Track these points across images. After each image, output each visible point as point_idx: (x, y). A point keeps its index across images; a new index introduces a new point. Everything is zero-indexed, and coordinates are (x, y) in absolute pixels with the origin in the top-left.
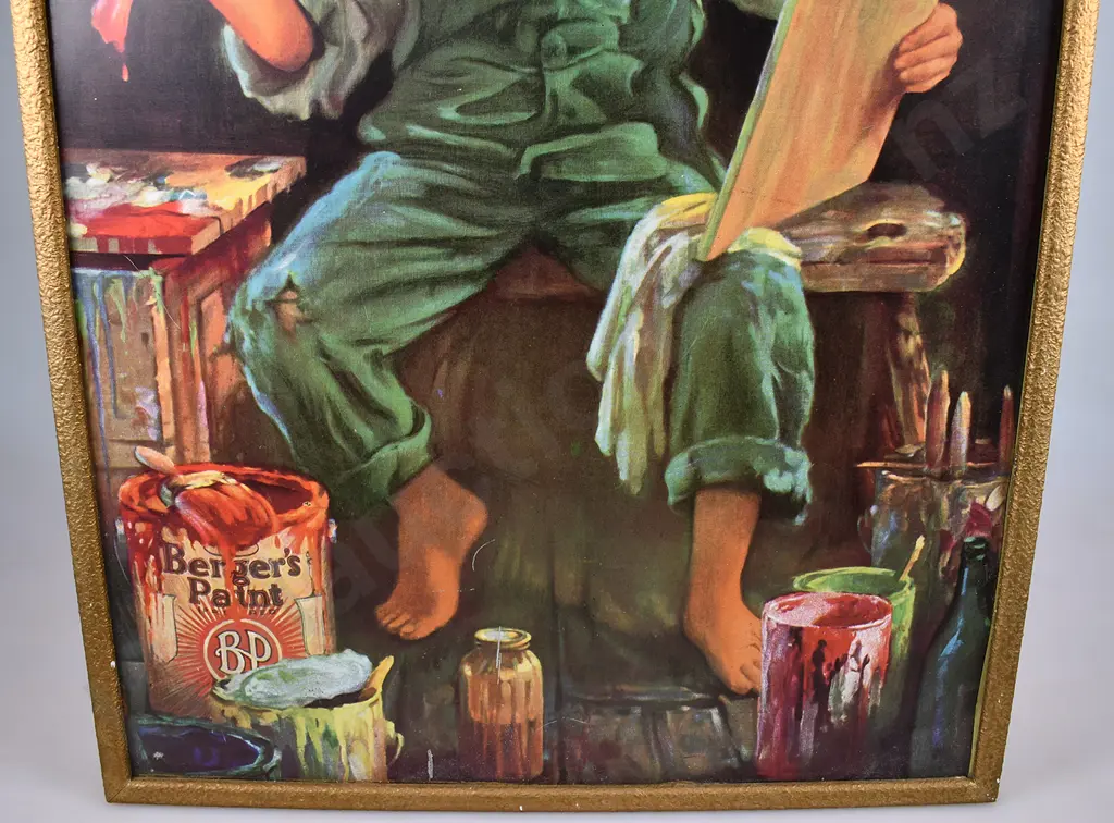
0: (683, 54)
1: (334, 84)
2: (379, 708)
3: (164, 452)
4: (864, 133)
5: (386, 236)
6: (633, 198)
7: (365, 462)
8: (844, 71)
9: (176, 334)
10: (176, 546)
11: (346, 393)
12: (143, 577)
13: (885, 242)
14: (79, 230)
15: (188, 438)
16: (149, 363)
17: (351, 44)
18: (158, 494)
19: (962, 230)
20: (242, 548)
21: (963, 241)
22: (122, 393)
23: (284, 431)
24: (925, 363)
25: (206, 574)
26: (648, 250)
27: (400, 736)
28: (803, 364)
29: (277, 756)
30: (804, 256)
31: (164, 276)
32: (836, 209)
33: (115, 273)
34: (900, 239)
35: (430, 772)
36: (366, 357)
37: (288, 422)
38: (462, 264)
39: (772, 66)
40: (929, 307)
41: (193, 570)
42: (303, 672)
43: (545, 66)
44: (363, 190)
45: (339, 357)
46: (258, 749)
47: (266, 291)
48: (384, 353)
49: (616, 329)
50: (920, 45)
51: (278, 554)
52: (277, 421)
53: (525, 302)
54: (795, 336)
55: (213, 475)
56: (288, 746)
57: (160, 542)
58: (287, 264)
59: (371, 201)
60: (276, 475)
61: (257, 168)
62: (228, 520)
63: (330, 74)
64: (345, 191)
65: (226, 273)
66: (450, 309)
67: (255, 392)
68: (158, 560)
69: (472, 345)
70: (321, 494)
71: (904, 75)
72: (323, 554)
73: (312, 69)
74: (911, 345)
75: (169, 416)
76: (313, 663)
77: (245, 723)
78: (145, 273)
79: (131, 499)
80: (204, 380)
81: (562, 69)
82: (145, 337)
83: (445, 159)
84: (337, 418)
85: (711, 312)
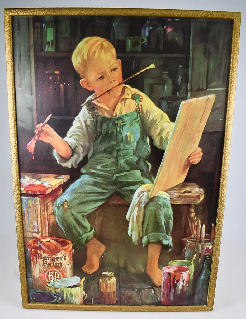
0: (146, 157)
1: (76, 161)
2: (82, 288)
3: (38, 234)
4: (183, 172)
5: (86, 191)
6: (136, 185)
7: (80, 237)
8: (179, 160)
9: (42, 210)
10: (40, 254)
11: (77, 223)
12: (33, 260)
13: (187, 194)
14: (22, 189)
15: (44, 232)
16: (36, 216)
17: (79, 154)
18: (37, 243)
19: (203, 192)
20: (54, 254)
21: (203, 194)
22: (30, 222)
23: (64, 230)
24: (195, 218)
25: (46, 260)
26: (139, 195)
27: (86, 294)
28: (170, 219)
29: (60, 299)
30: (171, 197)
31: (40, 198)
32: (177, 187)
33: (30, 198)
34: (190, 193)
35: (92, 302)
36: (81, 216)
37: (65, 228)
38: (101, 197)
39: (164, 159)
40: (196, 207)
41: (43, 259)
42: (66, 281)
43: (118, 158)
44: (81, 182)
45: (76, 215)
46: (56, 297)
47: (61, 202)
48: (85, 215)
49: (132, 211)
50: (194, 155)
51: (62, 256)
52: (62, 228)
53: (114, 205)
54: (169, 213)
55: (49, 239)
56: (62, 296)
57: (37, 253)
58: (65, 196)
59: (83, 184)
60: (62, 239)
61: (60, 177)
62: (52, 249)
63: (75, 160)
64: (78, 182)
65: (53, 198)
66: (98, 206)
67: (58, 222)
68: (36, 256)
69: (103, 214)
70: (71, 243)
71: (191, 161)
72: (71, 256)
73: (71, 158)
74: (193, 215)
75: (40, 227)
76: (67, 279)
77: (53, 291)
78: (36, 198)
79: (31, 244)
80: (47, 219)
81: (122, 159)
82: (36, 211)
83: (98, 176)
84: (75, 228)
85: (151, 208)
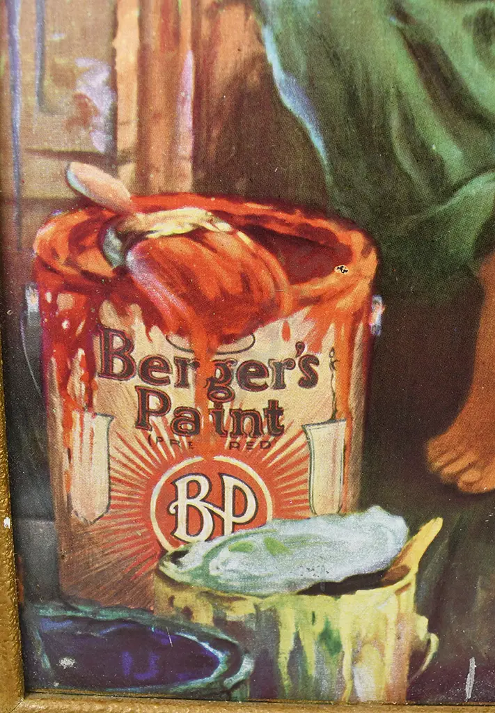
2: (409, 597)
3: (114, 173)
7: (442, 202)
10: (122, 334)
11: (428, 84)
12: (63, 386)
15: (157, 152)
16: (105, 16)
18: (100, 245)
20: (228, 339)
22: (54, 66)
23: (318, 142)
25: (166, 381)
27: (434, 639)
29: (247, 666)
35: (468, 689)
36: (466, 22)
37: (327, 127)
41: (145, 375)
42: (301, 541)
45: (424, 18)
46: (219, 655)
51: (286, 351)
52: (310, 127)
55: (193, 215)
56: (265, 652)
57: (96, 326)
60: (296, 218)
62: (211, 292)
67: (278, 74)
68: (89, 357)
70: (365, 253)
72: (357, 354)
75: (129, 111)
76: (317, 527)
77: (204, 617)
79: (54, 254)
80: (195, 47)
84: (408, 121)
